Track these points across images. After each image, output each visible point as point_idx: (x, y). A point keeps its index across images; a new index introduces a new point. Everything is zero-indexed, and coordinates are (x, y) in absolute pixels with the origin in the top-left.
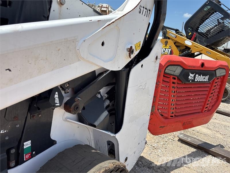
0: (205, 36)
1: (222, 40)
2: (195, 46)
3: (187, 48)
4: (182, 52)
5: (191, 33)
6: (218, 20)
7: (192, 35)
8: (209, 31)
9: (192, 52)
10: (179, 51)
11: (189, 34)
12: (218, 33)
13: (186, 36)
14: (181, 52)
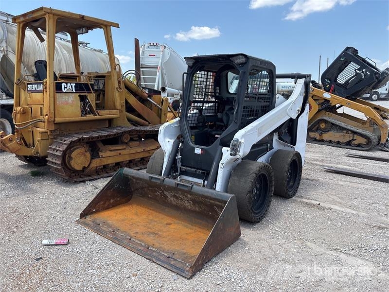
0: (343, 87)
1: (360, 91)
2: (334, 99)
3: (327, 101)
4: (322, 105)
5: (328, 85)
6: (355, 70)
7: (330, 87)
8: (347, 82)
9: (332, 105)
10: (319, 105)
11: (327, 87)
12: (357, 83)
13: (324, 89)
14: (320, 106)
